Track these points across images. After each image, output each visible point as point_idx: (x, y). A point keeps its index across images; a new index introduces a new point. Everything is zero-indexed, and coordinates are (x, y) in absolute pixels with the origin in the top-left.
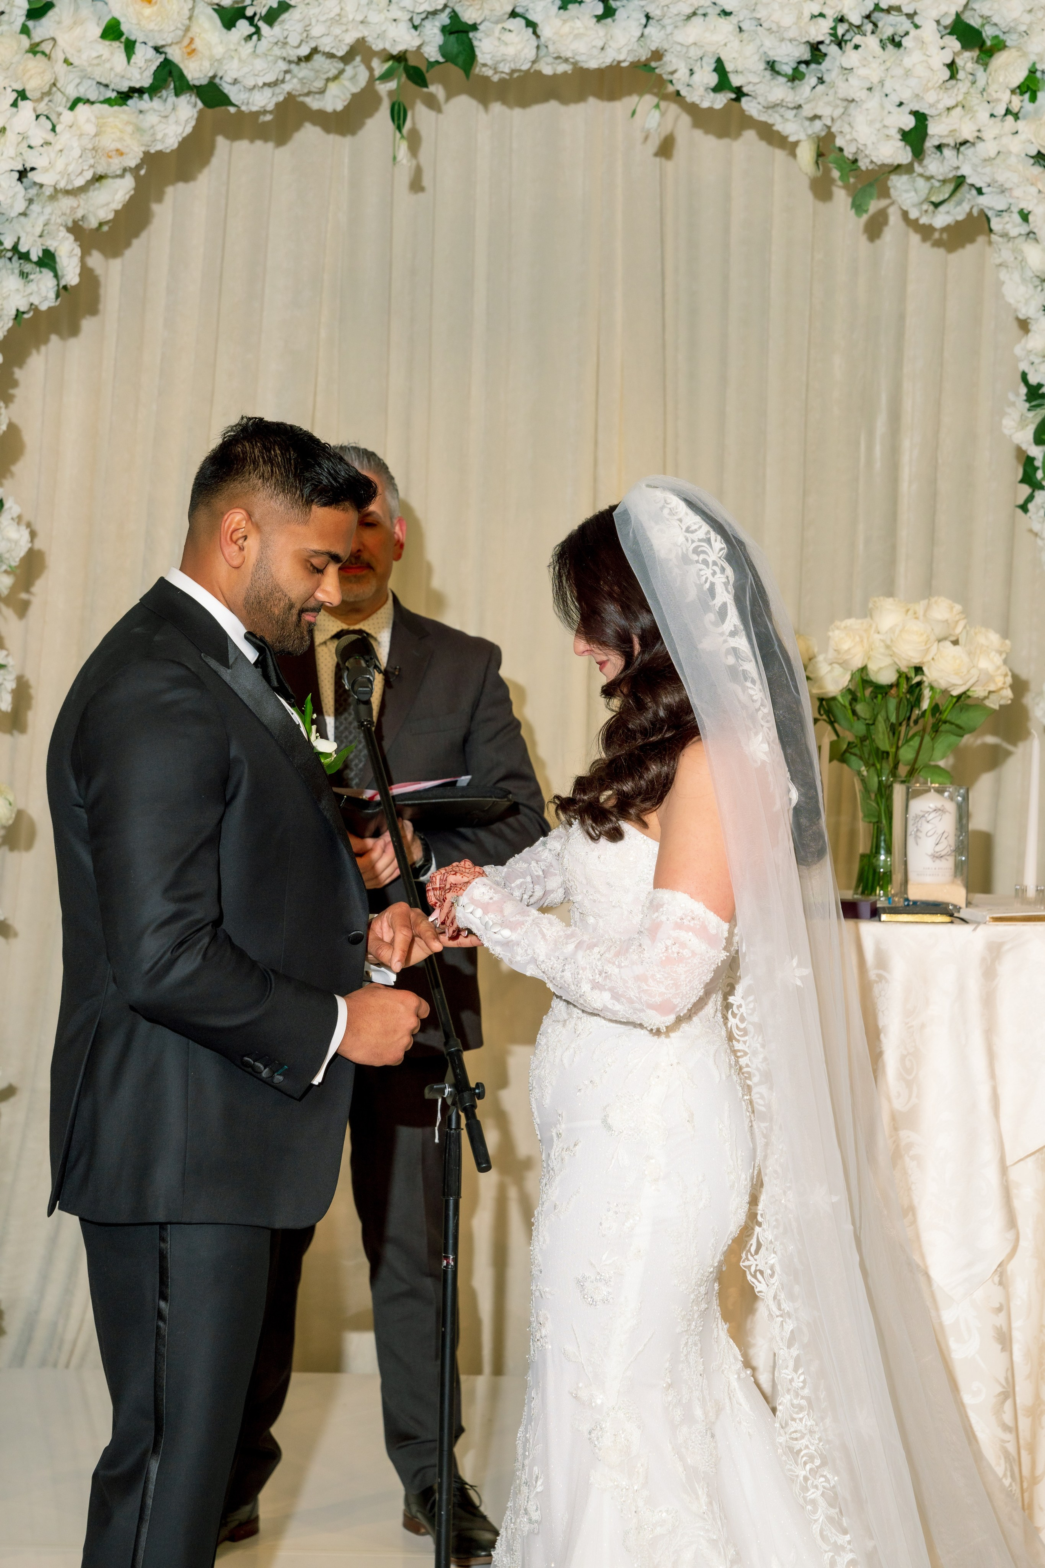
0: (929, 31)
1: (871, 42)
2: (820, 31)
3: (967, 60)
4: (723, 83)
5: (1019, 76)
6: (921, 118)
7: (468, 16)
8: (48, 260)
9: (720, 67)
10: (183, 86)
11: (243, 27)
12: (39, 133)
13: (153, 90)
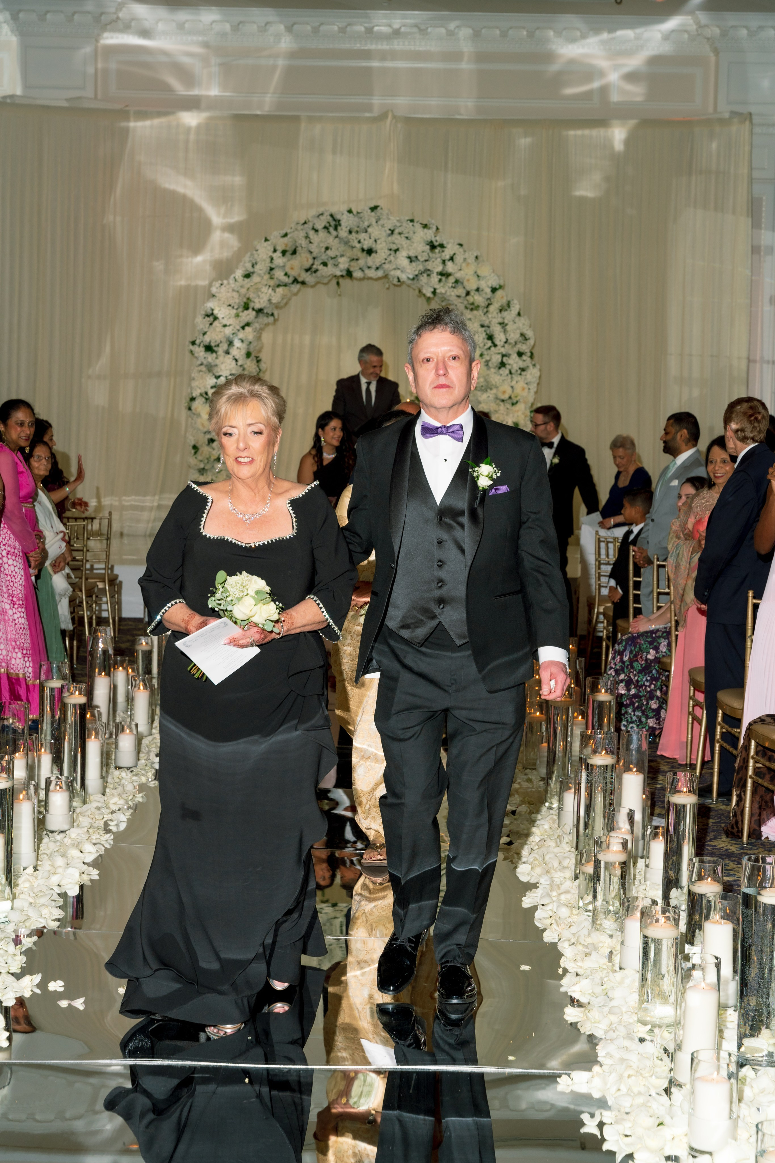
0: (435, 275)
1: (425, 275)
2: (417, 273)
3: (444, 278)
4: (399, 281)
5: (453, 281)
6: (435, 289)
7: (351, 269)
8: (272, 315)
9: (398, 278)
10: (298, 282)
11: (309, 273)
12: (273, 294)
13: (293, 283)
